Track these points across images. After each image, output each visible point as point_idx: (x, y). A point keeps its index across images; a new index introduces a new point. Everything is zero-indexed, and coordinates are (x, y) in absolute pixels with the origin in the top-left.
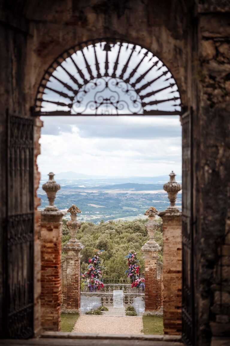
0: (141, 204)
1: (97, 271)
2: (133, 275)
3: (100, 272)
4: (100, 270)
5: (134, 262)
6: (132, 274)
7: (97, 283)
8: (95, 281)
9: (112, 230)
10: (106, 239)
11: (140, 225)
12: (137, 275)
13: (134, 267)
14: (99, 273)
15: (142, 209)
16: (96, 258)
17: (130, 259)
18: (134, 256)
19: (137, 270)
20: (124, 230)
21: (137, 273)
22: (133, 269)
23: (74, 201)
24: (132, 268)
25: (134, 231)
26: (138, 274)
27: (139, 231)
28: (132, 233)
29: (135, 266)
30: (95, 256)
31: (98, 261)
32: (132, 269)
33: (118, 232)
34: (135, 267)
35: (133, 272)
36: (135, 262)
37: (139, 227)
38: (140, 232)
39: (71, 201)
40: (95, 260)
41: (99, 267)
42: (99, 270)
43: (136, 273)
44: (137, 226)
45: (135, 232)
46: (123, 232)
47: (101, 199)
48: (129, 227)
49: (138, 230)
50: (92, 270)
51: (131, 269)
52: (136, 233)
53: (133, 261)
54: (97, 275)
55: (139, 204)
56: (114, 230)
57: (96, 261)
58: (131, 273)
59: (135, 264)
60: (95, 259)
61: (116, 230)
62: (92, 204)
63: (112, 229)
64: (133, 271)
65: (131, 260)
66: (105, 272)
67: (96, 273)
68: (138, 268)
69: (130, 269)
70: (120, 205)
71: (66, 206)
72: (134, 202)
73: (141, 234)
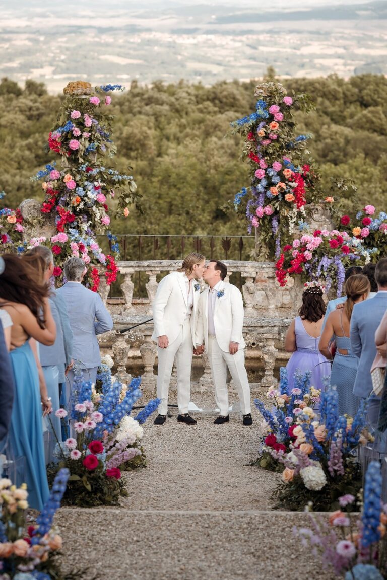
0: (231, 56)
1: (86, 196)
2: (276, 213)
3: (101, 198)
4: (103, 188)
5: (281, 147)
6: (269, 210)
7: (84, 255)
8: (74, 245)
9: (162, 104)
10: (145, 129)
11: (235, 92)
12: (295, 210)
13: (280, 174)
14: (97, 203)
15: (233, 67)
16: (81, 124)
17: (261, 132)
18: (280, 116)
19: (295, 184)
20: (193, 107)
21: (298, 200)
22: (274, 184)
23: (67, 49)
24: (268, 178)
25: (221, 108)
26: (302, 208)
27: (233, 109)
28: (215, 113)
29: (284, 165)
30: (76, 114)
31: (90, 140)
32: (271, 184)
33: (177, 111)
34: (288, 173)
35: (276, 198)
36: (288, 147)
37: (234, 98)
38: (236, 111)
39: (60, 47)
40: (73, 137)
41: (95, 171)
42: (96, 188)
43: (289, 206)
44: (229, 94)
45: (222, 111)
46: (190, 110)
47: (133, 43)
48: (208, 99)
49: (232, 105)
50: (61, 190)
51: (264, 182)
52: (227, 113)
53: (277, 140)
54: (87, 213)
55: (227, 56)
56: (166, 107)
57: (79, 138)
58: (268, 201)
59: (288, 158)
60: (77, 132)
61: (171, 105)
62: (110, 54)
63: (160, 102)
64: (275, 190)
65: (266, 137)
66: (127, 196)
67: (82, 206)
68: (304, 177)
69: (259, 181)
70: (180, 58)
71: (46, 62)
72: (213, 51)
73: (238, 115)
